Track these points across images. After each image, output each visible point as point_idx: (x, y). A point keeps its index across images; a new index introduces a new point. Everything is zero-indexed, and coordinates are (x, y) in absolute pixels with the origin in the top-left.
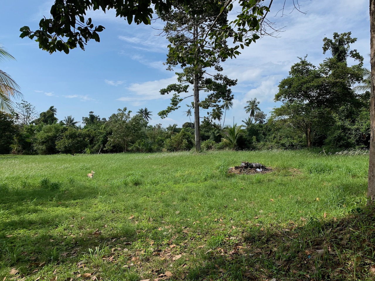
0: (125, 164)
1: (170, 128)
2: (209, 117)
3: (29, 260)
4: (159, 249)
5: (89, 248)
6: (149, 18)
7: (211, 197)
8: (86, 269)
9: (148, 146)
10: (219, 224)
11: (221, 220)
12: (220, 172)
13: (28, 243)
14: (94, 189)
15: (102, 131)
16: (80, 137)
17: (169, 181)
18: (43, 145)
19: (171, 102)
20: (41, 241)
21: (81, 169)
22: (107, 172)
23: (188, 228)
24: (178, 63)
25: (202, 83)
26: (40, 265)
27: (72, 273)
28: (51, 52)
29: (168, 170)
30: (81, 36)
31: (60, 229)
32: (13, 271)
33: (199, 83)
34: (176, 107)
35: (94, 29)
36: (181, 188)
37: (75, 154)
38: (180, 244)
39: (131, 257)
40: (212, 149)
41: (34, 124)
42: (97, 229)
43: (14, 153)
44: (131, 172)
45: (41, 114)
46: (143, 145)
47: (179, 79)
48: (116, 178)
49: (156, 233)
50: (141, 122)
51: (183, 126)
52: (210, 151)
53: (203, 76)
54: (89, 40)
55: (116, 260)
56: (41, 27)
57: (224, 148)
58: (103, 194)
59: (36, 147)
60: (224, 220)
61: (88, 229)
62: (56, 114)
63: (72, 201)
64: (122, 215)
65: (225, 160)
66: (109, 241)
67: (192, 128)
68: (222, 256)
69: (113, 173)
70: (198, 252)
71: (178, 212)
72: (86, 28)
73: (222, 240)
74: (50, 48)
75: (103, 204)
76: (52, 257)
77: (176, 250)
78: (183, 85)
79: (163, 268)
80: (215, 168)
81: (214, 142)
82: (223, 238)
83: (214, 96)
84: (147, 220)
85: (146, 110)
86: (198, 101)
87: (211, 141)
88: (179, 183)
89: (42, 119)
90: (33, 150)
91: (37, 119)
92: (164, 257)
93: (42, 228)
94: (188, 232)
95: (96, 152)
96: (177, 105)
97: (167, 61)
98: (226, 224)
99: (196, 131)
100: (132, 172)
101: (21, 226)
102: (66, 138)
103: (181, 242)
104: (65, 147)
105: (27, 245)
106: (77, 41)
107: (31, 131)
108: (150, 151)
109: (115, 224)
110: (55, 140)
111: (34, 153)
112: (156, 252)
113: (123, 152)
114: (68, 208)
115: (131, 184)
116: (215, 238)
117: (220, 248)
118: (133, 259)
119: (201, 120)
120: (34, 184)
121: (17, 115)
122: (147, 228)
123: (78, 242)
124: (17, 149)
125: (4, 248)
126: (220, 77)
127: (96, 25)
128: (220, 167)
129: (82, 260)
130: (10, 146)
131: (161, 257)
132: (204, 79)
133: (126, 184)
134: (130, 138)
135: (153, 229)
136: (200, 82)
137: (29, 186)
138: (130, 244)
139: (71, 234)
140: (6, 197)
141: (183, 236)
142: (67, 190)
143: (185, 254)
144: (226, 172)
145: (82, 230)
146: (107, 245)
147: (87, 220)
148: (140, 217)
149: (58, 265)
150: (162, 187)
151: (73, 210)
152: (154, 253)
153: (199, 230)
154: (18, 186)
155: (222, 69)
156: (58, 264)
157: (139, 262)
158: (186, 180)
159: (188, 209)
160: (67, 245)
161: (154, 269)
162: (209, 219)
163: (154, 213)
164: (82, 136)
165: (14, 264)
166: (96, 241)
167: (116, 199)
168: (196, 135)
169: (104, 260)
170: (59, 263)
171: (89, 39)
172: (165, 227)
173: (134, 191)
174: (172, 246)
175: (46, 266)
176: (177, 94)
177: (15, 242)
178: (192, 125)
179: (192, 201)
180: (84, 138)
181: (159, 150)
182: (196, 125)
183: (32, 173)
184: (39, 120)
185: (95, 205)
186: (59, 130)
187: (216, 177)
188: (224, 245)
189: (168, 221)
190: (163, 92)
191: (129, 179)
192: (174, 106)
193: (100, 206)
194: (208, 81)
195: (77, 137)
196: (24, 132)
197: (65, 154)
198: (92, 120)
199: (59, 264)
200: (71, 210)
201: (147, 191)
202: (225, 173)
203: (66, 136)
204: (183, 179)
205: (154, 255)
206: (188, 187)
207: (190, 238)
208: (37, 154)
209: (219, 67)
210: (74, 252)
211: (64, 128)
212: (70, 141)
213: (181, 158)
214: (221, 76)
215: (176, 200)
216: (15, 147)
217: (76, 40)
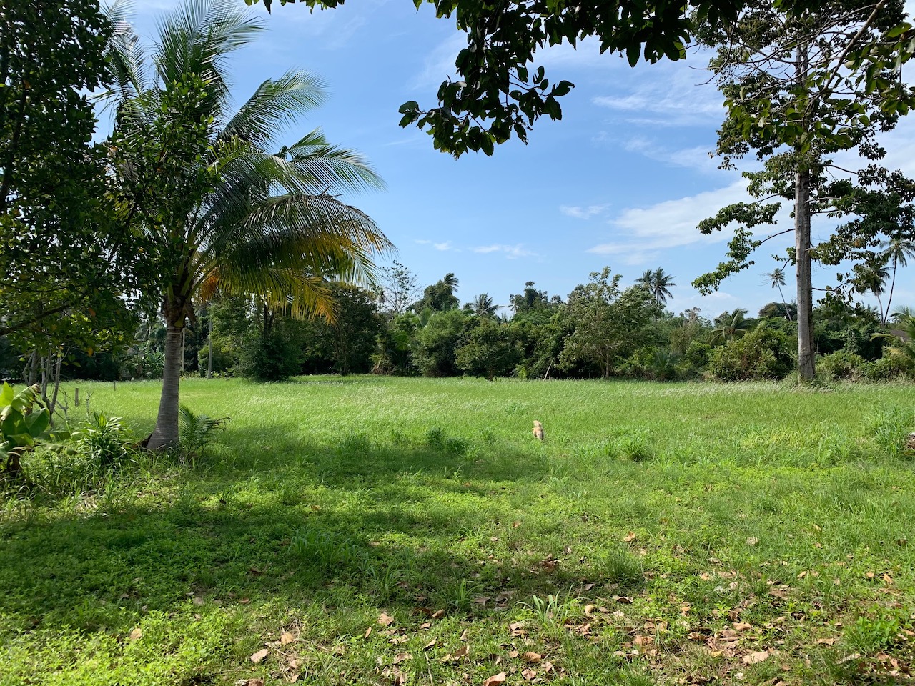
0: (608, 406)
1: (725, 320)
2: (841, 288)
3: (412, 600)
4: (704, 628)
5: (535, 596)
6: (682, 43)
7: (851, 511)
8: (528, 642)
9: (665, 364)
10: (882, 589)
11: (886, 577)
12: (880, 442)
13: (409, 563)
14: (538, 460)
15: (553, 326)
16: (506, 340)
17: (723, 457)
18: (430, 356)
19: (729, 250)
20: (434, 563)
21: (509, 413)
22: (566, 424)
23: (783, 586)
24: (748, 149)
25: (821, 195)
26: (434, 616)
27: (499, 645)
28: (457, 155)
29: (721, 427)
30: (520, 113)
31: (470, 542)
32: (384, 618)
33: (812, 195)
34: (742, 263)
35: (549, 90)
36: (760, 478)
37: (494, 379)
38: (764, 624)
39: (632, 634)
40: (850, 376)
41: (413, 311)
42: (550, 555)
43: (377, 372)
44: (623, 428)
45: (426, 291)
46: (651, 361)
47: (753, 190)
48: (587, 439)
49: (695, 585)
50: (647, 304)
51: (763, 312)
52: (846, 384)
53: (822, 175)
54: (537, 118)
55: (596, 635)
56: (441, 100)
57: (890, 375)
58: (560, 475)
59: (417, 361)
60: (895, 580)
61: (529, 552)
62: (456, 290)
63: (493, 484)
64: (607, 529)
65: (896, 411)
66: (578, 585)
67: (788, 318)
68: (891, 678)
69: (580, 426)
70: (819, 654)
71: (752, 540)
72: (532, 91)
73: (893, 634)
74: (455, 146)
75: (561, 498)
76: (457, 602)
77: (753, 638)
78: (764, 204)
79: (717, 678)
80: (862, 433)
81: (859, 356)
82: (895, 629)
83: (858, 229)
84: (671, 550)
85: (659, 274)
86: (808, 244)
87: (846, 356)
88: (754, 464)
89: (427, 302)
90: (411, 367)
91: (419, 300)
92: (718, 650)
93: (433, 535)
94: (784, 595)
95: (539, 374)
96: (746, 258)
97: (719, 147)
98: (903, 592)
99: (803, 326)
100: (627, 428)
101: (394, 526)
102: (476, 342)
103: (764, 620)
104: (474, 362)
105: (407, 567)
106: (511, 124)
107: (407, 326)
108: (670, 376)
109: (592, 548)
110: (454, 346)
111: (413, 372)
112: (698, 634)
113: (600, 377)
114: (485, 499)
115: (623, 457)
116: (870, 625)
117: (887, 656)
118: (638, 639)
119: (817, 296)
120: (415, 439)
121: (382, 293)
122: (670, 568)
123: (509, 579)
124: (381, 363)
125: (366, 567)
126: (876, 174)
127: (554, 81)
128: (880, 428)
129: (519, 621)
130: (370, 358)
131: (710, 647)
132: (826, 184)
133: (612, 456)
134: (617, 344)
135: (687, 575)
136: (815, 192)
137: (407, 442)
138: (628, 602)
139: (492, 558)
140: (366, 462)
141: (770, 605)
142: (480, 456)
143: (778, 653)
144: (898, 446)
145: (516, 553)
146: (576, 596)
147: (527, 531)
148: (650, 541)
149: (468, 623)
150: (705, 472)
151: (496, 505)
152: (691, 634)
153: (817, 595)
154: (386, 440)
155: (882, 153)
156: (470, 619)
157: (655, 650)
158: (774, 459)
159: (782, 536)
160: (486, 580)
161: (692, 675)
162: (849, 570)
163: (689, 535)
164: (510, 337)
165: (386, 604)
166: (550, 582)
167: (590, 489)
168: (803, 338)
169: (569, 629)
170: (470, 617)
171: (539, 116)
172: (720, 573)
173: (632, 475)
174: (739, 626)
175: (445, 619)
176: (746, 230)
177: (385, 557)
178: (788, 310)
179: (793, 515)
180: (513, 343)
181: (693, 376)
182: (802, 311)
183: (412, 415)
184: (422, 302)
185: (542, 496)
186: (460, 323)
187: (866, 457)
188: (898, 648)
189: (725, 559)
190: (706, 227)
191: (619, 444)
192: (736, 262)
193: (555, 502)
194: (840, 189)
195: (498, 340)
196: (395, 329)
197: (473, 378)
198: (531, 300)
199: (472, 621)
200: (491, 503)
201: (666, 477)
202: (895, 447)
203: (475, 337)
204: (763, 454)
205: (692, 640)
206: (781, 478)
207: (790, 613)
208: (418, 375)
209: (873, 147)
210: (501, 599)
211: (472, 320)
212: (484, 348)
213: (758, 400)
214: (882, 171)
215: (748, 508)
216: (378, 359)
217: (509, 121)
